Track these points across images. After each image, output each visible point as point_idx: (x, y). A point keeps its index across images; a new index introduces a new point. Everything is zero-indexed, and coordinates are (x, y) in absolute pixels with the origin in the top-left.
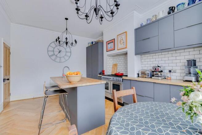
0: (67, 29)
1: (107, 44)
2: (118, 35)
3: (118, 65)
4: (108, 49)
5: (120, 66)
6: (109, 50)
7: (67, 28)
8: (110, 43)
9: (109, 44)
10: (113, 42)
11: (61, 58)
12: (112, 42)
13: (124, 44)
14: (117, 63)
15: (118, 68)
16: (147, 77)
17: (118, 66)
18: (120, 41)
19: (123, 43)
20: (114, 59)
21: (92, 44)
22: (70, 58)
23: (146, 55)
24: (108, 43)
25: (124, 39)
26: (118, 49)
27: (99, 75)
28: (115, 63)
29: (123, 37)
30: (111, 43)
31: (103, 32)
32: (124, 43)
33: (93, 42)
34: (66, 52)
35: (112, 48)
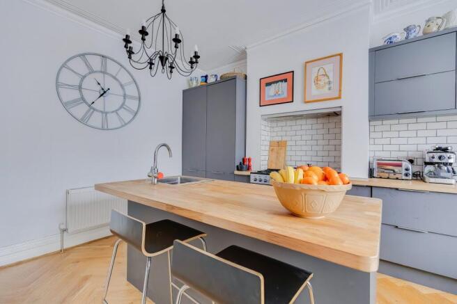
0: (163, 11)
1: (263, 84)
2: (307, 63)
3: (289, 143)
4: (267, 99)
5: (293, 148)
6: (269, 101)
7: (163, 7)
8: (277, 82)
9: (268, 84)
10: (286, 80)
11: (106, 113)
12: (282, 81)
13: (330, 89)
14: (285, 139)
15: (288, 153)
16: (404, 177)
17: (288, 148)
18: (317, 79)
19: (329, 83)
20: (276, 129)
21: (206, 81)
22: (136, 118)
23: (385, 122)
24: (267, 82)
25: (331, 75)
26: (307, 100)
27: (237, 172)
28: (279, 139)
29: (330, 67)
30: (280, 83)
31: (247, 51)
32: (332, 85)
33: (206, 77)
34: (125, 96)
35: (282, 97)
